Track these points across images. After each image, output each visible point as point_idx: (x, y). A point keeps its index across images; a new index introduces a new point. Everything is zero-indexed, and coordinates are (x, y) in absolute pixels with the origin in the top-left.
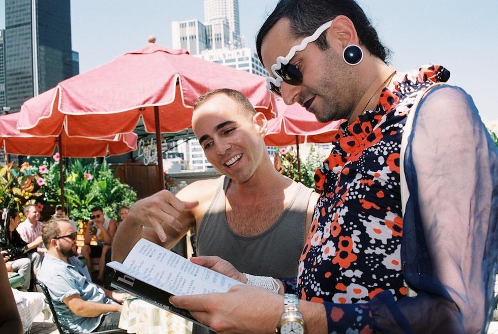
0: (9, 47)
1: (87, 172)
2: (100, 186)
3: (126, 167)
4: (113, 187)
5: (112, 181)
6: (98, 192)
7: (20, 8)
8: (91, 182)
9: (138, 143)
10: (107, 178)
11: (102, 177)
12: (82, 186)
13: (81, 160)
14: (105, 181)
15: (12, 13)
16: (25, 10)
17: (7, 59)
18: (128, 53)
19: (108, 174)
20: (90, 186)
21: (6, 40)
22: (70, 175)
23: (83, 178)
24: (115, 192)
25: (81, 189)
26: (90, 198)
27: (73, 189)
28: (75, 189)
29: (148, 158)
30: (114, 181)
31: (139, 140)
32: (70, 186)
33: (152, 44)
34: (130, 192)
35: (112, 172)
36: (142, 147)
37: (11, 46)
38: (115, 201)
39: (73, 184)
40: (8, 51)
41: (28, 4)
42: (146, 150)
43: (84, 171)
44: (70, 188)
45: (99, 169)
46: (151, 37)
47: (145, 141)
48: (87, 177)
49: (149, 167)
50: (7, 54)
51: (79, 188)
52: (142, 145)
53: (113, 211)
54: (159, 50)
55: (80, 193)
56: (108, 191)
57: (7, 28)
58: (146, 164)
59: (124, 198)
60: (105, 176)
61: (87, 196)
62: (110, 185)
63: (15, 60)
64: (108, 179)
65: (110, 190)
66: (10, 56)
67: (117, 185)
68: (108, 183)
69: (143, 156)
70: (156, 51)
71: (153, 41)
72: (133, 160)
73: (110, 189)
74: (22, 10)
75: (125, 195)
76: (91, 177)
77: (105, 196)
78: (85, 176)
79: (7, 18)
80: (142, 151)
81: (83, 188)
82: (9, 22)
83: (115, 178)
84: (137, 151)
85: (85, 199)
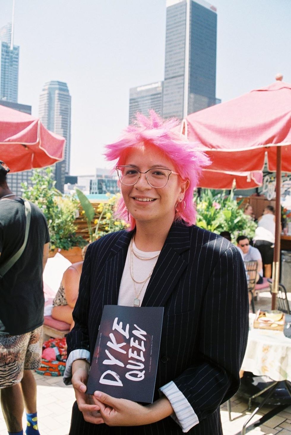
0: (166, 95)
1: (216, 201)
2: (225, 215)
3: (251, 200)
4: (236, 217)
5: (236, 211)
6: (223, 220)
7: (176, 63)
8: (218, 210)
9: (263, 179)
10: (232, 208)
11: (228, 207)
12: (210, 213)
13: (212, 191)
14: (230, 212)
15: (169, 67)
16: (180, 64)
17: (164, 104)
18: (254, 91)
19: (233, 204)
20: (216, 214)
21: (165, 89)
22: (201, 203)
23: (212, 206)
24: (238, 222)
25: (208, 216)
26: (215, 224)
27: (202, 215)
28: (204, 215)
29: (272, 193)
30: (238, 211)
31: (264, 176)
32: (199, 213)
33: (279, 81)
34: (251, 223)
35: (238, 203)
36: (267, 183)
37: (168, 94)
38: (237, 229)
39: (202, 211)
40: (165, 99)
41: (182, 59)
42: (271, 187)
43: (213, 200)
44: (200, 214)
45: (226, 200)
46: (278, 75)
47: (270, 178)
48: (215, 206)
49: (272, 202)
50: (164, 101)
51: (206, 215)
52: (267, 181)
53: (234, 238)
54: (285, 87)
55: (207, 220)
56: (232, 220)
57: (166, 79)
58: (269, 199)
59: (245, 228)
60: (230, 207)
61: (213, 222)
62: (234, 215)
63: (170, 105)
64: (233, 210)
65: (234, 220)
66: (166, 102)
67: (240, 216)
68: (232, 213)
69: (267, 192)
70: (282, 88)
71: (280, 79)
72: (258, 194)
73: (234, 218)
74: (178, 65)
75: (247, 225)
76: (219, 206)
77: (228, 224)
78: (213, 205)
79: (166, 71)
80: (267, 186)
81: (210, 216)
82: (168, 75)
83: (239, 208)
84: (262, 187)
85: (211, 225)
